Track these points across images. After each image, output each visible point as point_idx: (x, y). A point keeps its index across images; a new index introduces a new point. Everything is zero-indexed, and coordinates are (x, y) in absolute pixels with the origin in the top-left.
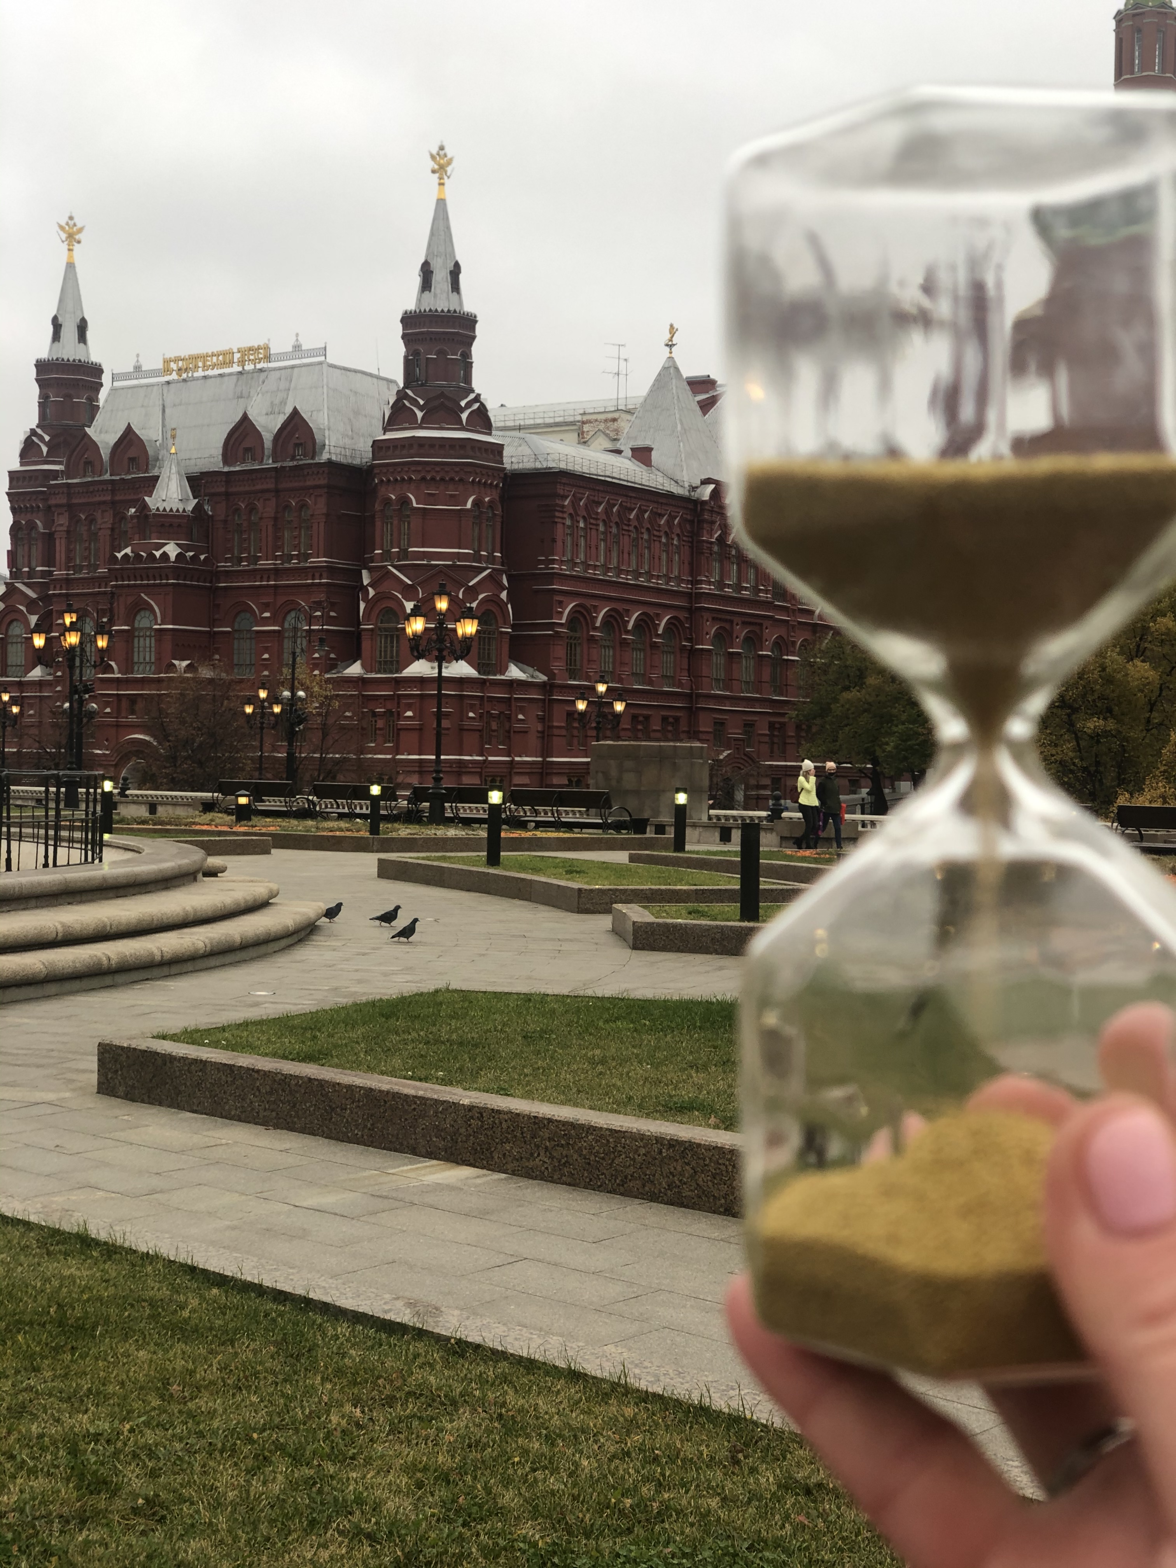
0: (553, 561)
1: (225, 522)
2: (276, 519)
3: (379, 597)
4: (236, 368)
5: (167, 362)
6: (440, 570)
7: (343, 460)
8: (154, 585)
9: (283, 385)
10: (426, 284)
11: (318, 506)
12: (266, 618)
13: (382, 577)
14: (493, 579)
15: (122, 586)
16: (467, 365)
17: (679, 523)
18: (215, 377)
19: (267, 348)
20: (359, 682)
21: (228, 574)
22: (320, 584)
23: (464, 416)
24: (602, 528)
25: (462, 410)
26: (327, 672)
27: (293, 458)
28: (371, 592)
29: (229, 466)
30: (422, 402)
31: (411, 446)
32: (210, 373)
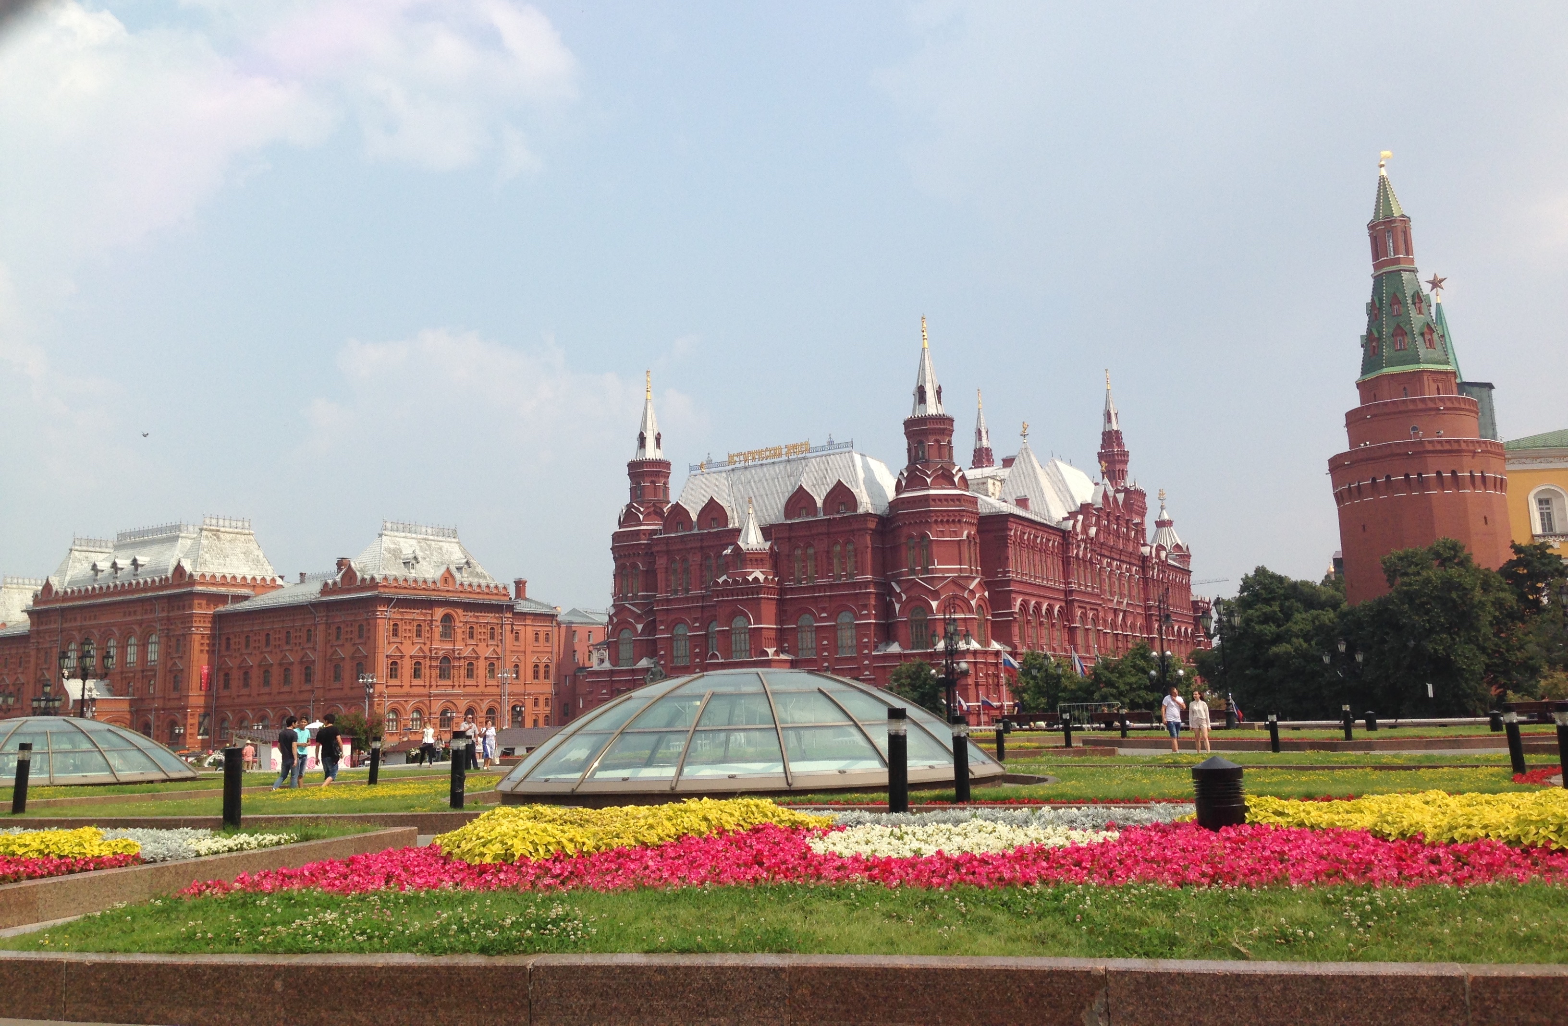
0: (1008, 571)
2: (828, 552)
3: (909, 599)
4: (784, 458)
5: (731, 457)
6: (951, 579)
7: (872, 512)
8: (747, 599)
9: (823, 466)
11: (861, 542)
12: (824, 617)
13: (910, 586)
14: (981, 585)
15: (723, 601)
17: (1059, 544)
18: (769, 464)
19: (807, 444)
20: (900, 656)
21: (792, 590)
22: (866, 593)
23: (956, 480)
25: (954, 476)
26: (873, 651)
27: (838, 512)
28: (904, 597)
29: (790, 519)
30: (928, 472)
31: (927, 500)
32: (764, 462)
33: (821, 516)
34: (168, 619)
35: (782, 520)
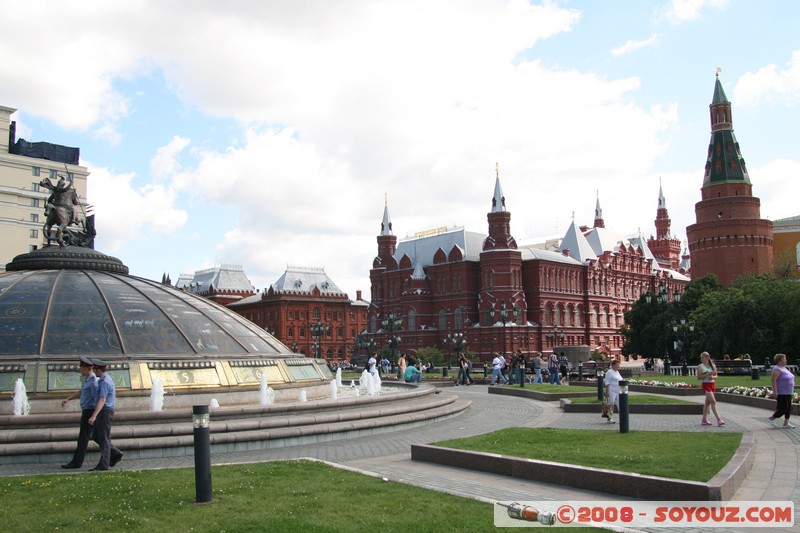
0: (539, 288)
1: (435, 282)
2: (450, 279)
3: (484, 302)
4: (437, 234)
5: (416, 234)
6: (503, 293)
7: (471, 260)
8: (414, 302)
9: (451, 238)
10: (494, 204)
11: (464, 275)
12: (449, 311)
13: (485, 296)
14: (521, 295)
15: (404, 303)
16: (508, 228)
17: (580, 273)
18: (431, 237)
19: (446, 227)
20: (480, 329)
21: (436, 298)
22: (465, 299)
23: (508, 244)
24: (554, 277)
26: (469, 327)
27: (455, 261)
28: (481, 301)
29: (436, 264)
30: (494, 240)
31: (492, 254)
33: (448, 263)
35: (432, 264)
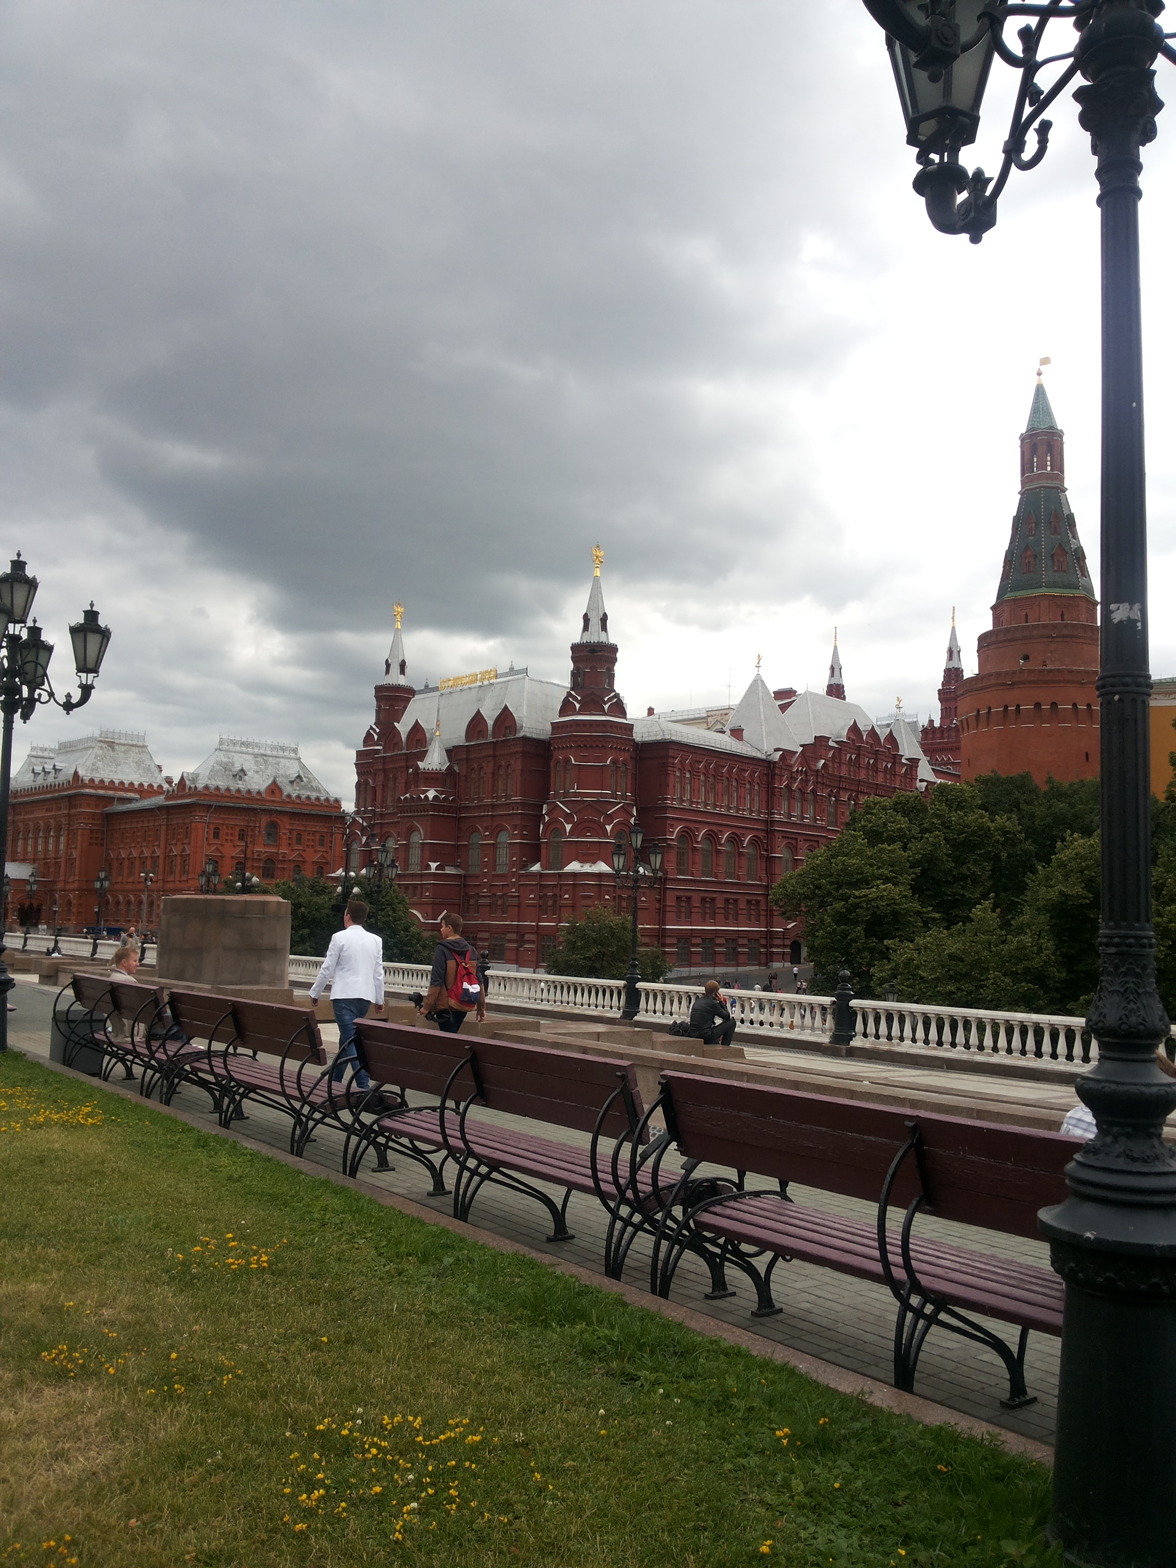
0: (667, 799)
1: (466, 776)
2: (493, 774)
3: (551, 822)
4: (478, 684)
5: (442, 682)
6: (589, 804)
7: (534, 736)
8: (421, 816)
10: (586, 628)
11: (517, 765)
13: (554, 808)
14: (625, 810)
15: (404, 817)
16: (611, 677)
17: (759, 776)
18: (465, 690)
19: (496, 670)
20: (540, 875)
22: (516, 814)
23: (606, 707)
24: (702, 778)
25: (605, 703)
26: (521, 870)
27: (504, 736)
28: (547, 819)
30: (579, 698)
31: (572, 726)
32: (462, 688)
33: (490, 739)
34: (69, 815)
35: (463, 742)
